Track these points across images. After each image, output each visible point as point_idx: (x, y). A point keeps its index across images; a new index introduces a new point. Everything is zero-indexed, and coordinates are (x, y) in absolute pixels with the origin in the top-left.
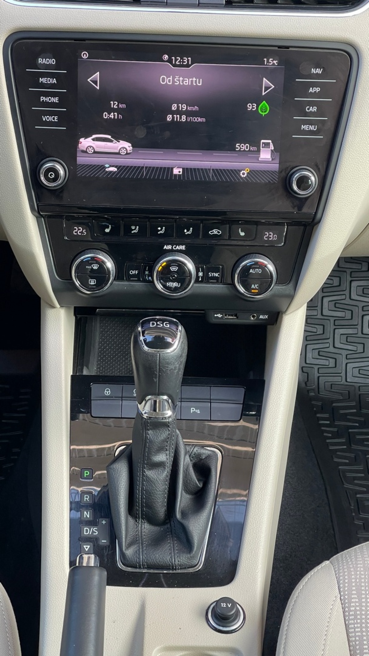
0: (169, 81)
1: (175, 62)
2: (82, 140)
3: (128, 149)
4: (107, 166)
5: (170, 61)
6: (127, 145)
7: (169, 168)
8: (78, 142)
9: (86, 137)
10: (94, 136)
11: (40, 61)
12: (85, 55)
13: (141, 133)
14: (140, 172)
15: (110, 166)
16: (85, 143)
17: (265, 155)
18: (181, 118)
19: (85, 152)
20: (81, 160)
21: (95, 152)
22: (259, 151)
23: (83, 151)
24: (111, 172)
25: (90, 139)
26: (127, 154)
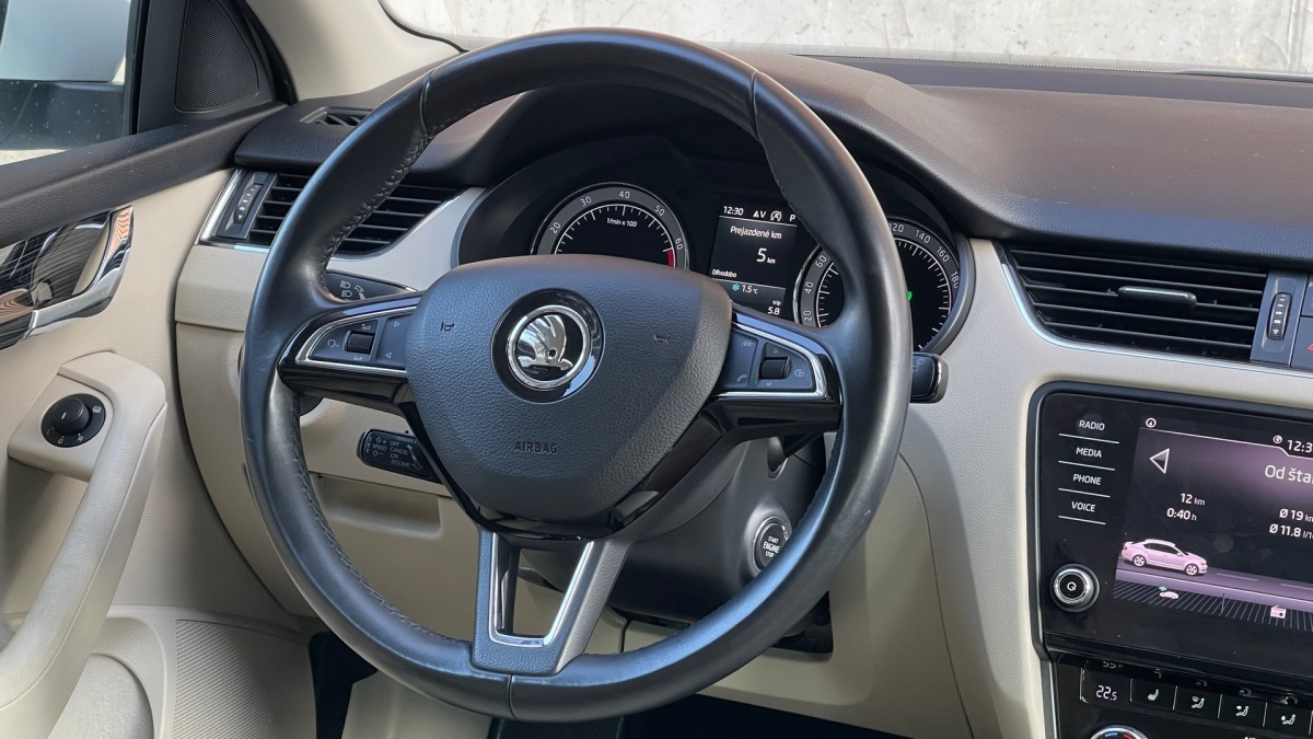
0: (1280, 474)
1: (1293, 447)
2: (1128, 544)
3: (1200, 567)
4: (1163, 588)
5: (1284, 445)
6: (1200, 563)
7: (1263, 606)
8: (1121, 547)
9: (1136, 540)
10: (1148, 541)
11: (1082, 424)
12: (1151, 423)
13: (1224, 545)
14: (1215, 606)
15: (1168, 590)
16: (1132, 549)
18: (1292, 531)
19: (1132, 563)
20: (1122, 574)
21: (1146, 565)
23: (1127, 562)
24: (1168, 599)
25: (1141, 545)
26: (1198, 574)
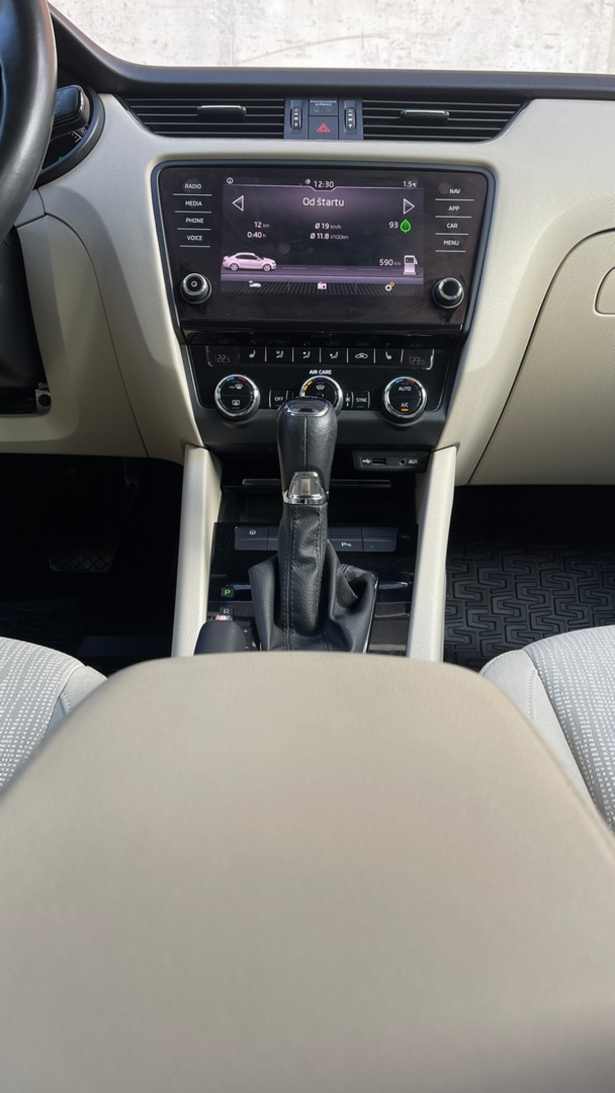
0: (312, 202)
1: (318, 185)
2: (226, 258)
3: (272, 265)
4: (251, 282)
5: (312, 184)
6: (271, 263)
7: (313, 284)
8: (222, 260)
9: (230, 255)
10: (238, 254)
11: (186, 186)
12: (230, 181)
13: (284, 249)
14: (284, 287)
15: (255, 282)
16: (229, 261)
17: (410, 270)
18: (324, 236)
19: (230, 269)
20: (225, 276)
21: (239, 269)
22: (403, 266)
23: (227, 268)
24: (254, 288)
25: (234, 257)
26: (271, 270)
